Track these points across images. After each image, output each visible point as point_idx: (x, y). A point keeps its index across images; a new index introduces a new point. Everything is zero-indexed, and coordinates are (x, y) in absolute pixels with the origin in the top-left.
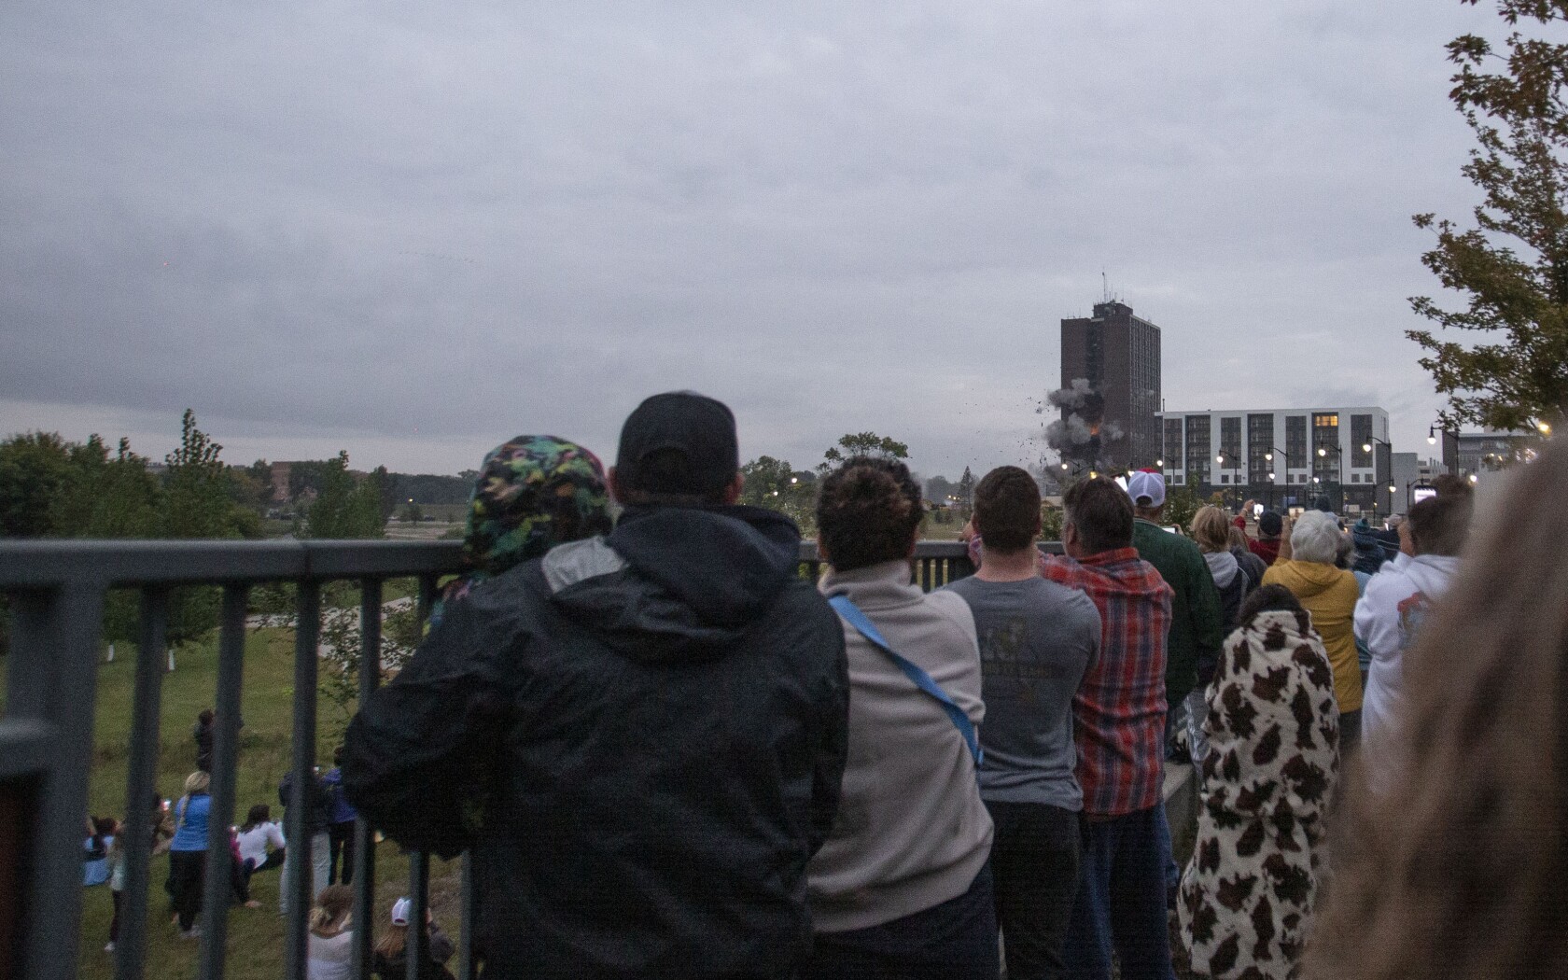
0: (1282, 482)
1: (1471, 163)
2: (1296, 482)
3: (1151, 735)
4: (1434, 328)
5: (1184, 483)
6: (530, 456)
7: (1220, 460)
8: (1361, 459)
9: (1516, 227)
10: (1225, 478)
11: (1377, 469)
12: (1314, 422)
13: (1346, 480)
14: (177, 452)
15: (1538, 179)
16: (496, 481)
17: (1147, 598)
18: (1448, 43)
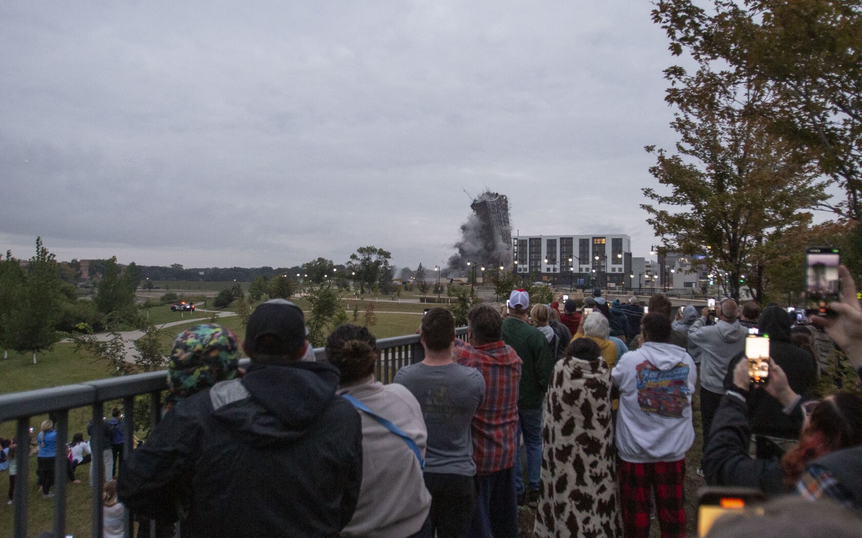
0: (577, 271)
1: (675, 121)
2: (584, 271)
3: (510, 432)
4: (654, 204)
5: (528, 272)
6: (197, 337)
7: (546, 261)
8: (616, 261)
9: (697, 153)
10: (548, 269)
11: (625, 265)
12: (593, 242)
13: (609, 271)
14: (33, 258)
15: (709, 129)
16: (179, 351)
17: (509, 367)
18: (664, 70)
